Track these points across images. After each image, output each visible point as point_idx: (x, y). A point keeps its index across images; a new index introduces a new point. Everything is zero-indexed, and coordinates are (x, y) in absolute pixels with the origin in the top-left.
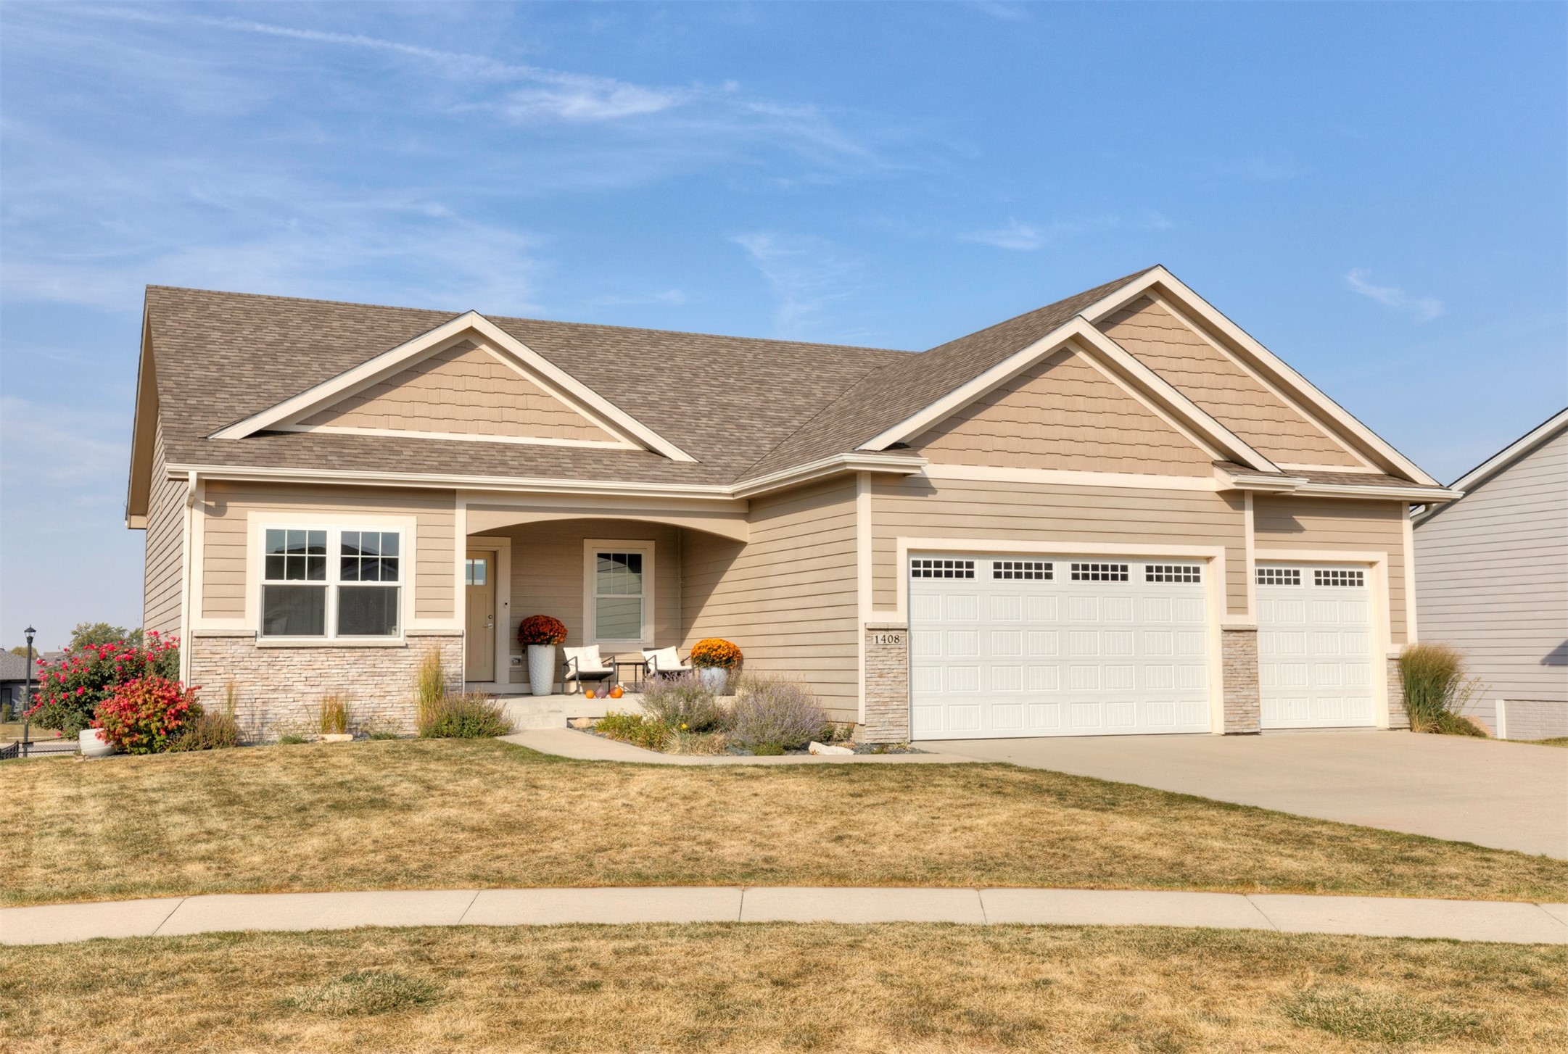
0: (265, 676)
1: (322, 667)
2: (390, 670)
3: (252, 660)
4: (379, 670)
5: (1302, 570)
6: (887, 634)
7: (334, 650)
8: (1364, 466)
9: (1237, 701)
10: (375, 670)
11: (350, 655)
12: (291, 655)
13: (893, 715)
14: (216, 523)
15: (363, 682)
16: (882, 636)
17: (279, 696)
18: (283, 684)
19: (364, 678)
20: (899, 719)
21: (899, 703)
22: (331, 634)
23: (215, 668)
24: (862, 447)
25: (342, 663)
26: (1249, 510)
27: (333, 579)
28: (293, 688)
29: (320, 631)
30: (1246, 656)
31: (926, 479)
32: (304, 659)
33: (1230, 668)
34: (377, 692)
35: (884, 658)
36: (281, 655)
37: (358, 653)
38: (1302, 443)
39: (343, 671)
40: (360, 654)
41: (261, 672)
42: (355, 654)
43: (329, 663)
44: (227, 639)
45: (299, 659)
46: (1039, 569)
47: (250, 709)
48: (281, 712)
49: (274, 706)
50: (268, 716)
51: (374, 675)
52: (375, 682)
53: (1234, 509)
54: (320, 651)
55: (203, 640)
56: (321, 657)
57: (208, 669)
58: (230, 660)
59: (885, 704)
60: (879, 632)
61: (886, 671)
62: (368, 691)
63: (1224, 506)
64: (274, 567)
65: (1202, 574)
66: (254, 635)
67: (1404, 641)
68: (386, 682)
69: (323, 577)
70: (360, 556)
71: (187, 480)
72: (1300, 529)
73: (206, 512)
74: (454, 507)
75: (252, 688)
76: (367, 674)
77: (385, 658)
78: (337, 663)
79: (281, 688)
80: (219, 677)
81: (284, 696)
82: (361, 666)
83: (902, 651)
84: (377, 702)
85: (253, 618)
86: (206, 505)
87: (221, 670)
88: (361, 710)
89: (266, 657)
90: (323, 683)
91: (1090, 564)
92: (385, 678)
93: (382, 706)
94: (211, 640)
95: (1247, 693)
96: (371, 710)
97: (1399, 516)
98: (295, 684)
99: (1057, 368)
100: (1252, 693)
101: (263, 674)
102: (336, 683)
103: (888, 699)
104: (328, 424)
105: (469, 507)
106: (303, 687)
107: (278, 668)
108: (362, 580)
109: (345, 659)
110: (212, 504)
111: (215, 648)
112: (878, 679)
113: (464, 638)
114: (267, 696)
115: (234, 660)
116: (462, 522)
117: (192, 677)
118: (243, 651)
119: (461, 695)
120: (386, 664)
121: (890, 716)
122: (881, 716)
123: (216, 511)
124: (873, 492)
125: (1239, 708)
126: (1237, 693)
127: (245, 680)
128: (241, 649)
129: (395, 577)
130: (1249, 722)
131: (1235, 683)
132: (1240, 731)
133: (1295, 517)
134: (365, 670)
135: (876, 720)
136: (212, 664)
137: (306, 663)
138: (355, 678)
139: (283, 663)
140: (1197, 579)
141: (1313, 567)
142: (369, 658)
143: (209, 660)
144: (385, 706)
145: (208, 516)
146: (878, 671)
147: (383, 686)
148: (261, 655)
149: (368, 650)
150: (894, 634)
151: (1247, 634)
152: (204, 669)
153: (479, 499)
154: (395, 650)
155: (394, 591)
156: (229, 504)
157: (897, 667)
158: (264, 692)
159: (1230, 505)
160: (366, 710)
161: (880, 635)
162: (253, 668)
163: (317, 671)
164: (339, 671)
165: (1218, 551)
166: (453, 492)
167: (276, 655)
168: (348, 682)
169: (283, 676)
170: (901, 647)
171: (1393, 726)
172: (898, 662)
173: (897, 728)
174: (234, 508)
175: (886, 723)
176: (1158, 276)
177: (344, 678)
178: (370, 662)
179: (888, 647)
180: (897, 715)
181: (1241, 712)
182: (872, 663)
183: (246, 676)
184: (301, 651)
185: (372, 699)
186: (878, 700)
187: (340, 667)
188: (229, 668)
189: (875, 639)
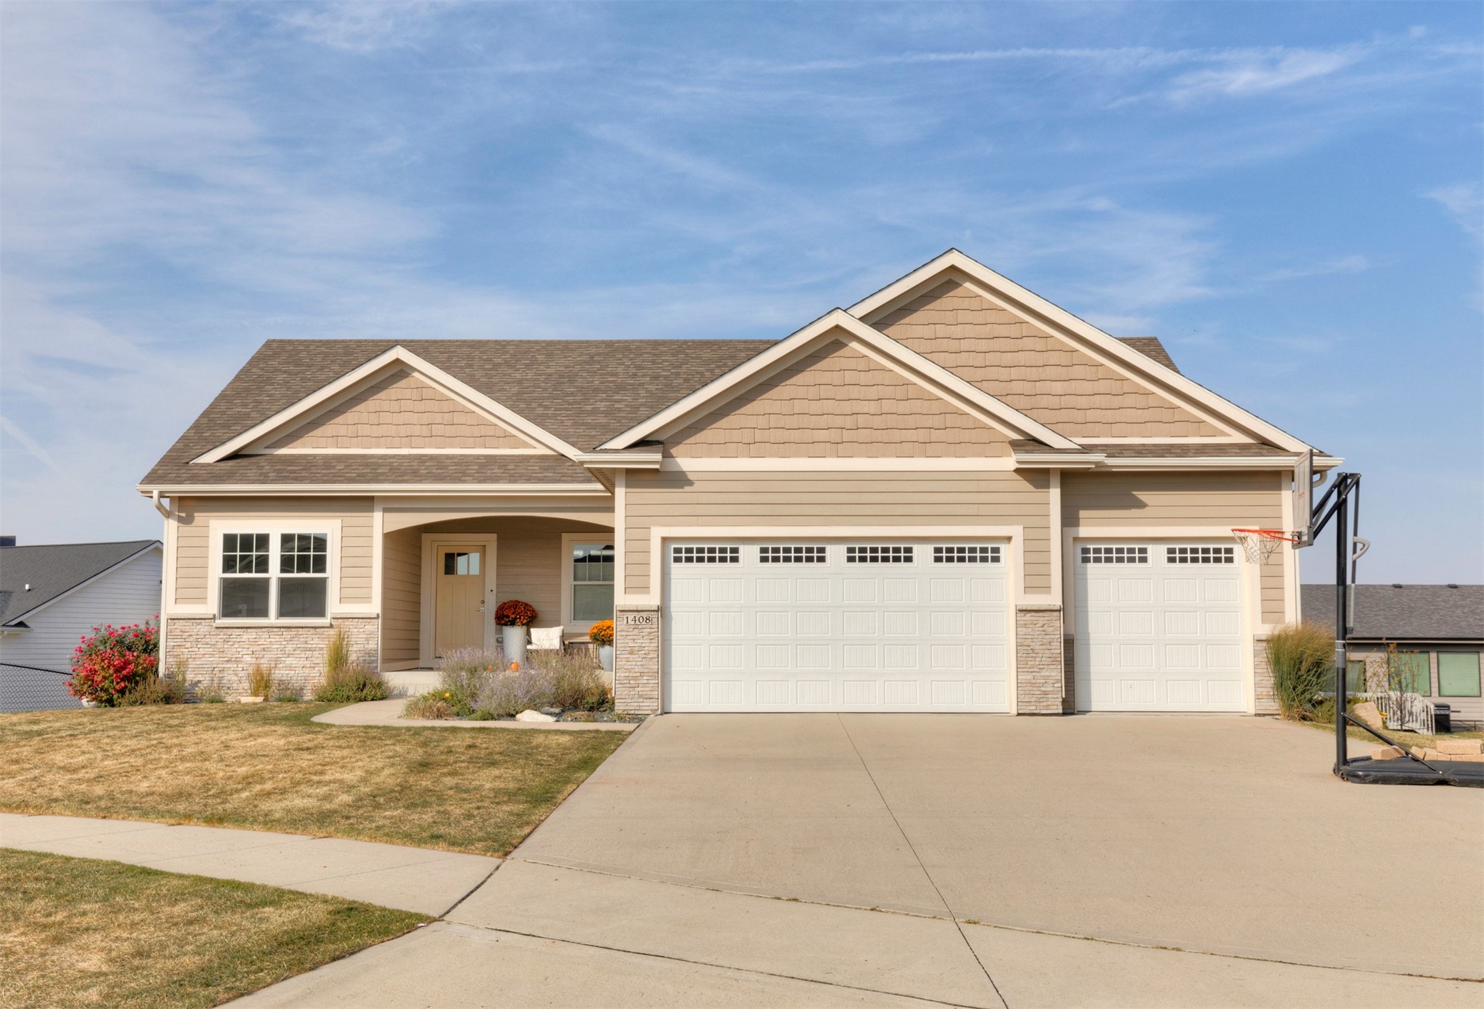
0: (221, 650)
1: (265, 643)
2: (318, 646)
3: (212, 637)
4: (309, 646)
5: (1151, 548)
6: (638, 615)
7: (274, 630)
8: (1229, 435)
9: (1034, 681)
10: (306, 646)
11: (287, 633)
12: (242, 633)
13: (643, 689)
14: (186, 529)
15: (297, 656)
16: (633, 616)
17: (232, 666)
18: (234, 656)
19: (298, 652)
20: (649, 693)
21: (649, 678)
22: (273, 618)
23: (184, 644)
24: (603, 447)
25: (280, 640)
26: (1056, 487)
27: (274, 572)
28: (242, 659)
29: (264, 613)
30: (1047, 637)
31: (683, 473)
32: (251, 637)
33: (1026, 648)
34: (308, 663)
35: (635, 637)
36: (233, 633)
37: (294, 632)
38: (1147, 415)
39: (281, 646)
40: (295, 633)
41: (218, 646)
42: (291, 633)
43: (270, 640)
44: (193, 621)
45: (248, 637)
46: (812, 553)
47: (211, 675)
48: (233, 678)
49: (228, 674)
50: (223, 682)
51: (306, 650)
52: (306, 656)
53: (1036, 487)
54: (263, 630)
55: (175, 621)
56: (264, 634)
57: (178, 644)
58: (195, 637)
59: (635, 678)
60: (631, 613)
61: (637, 648)
62: (301, 662)
63: (1024, 485)
64: (229, 564)
65: (1002, 555)
66: (212, 617)
67: (1282, 620)
68: (315, 656)
69: (266, 571)
70: (296, 553)
71: (152, 497)
72: (1142, 505)
73: (178, 522)
74: (372, 511)
75: (211, 659)
76: (300, 649)
77: (315, 636)
78: (276, 640)
79: (233, 659)
80: (187, 650)
81: (235, 666)
82: (296, 642)
83: (653, 630)
84: (307, 672)
85: (212, 604)
86: (179, 516)
87: (188, 645)
88: (295, 678)
89: (222, 635)
90: (265, 656)
91: (868, 546)
92: (314, 652)
93: (311, 675)
94: (181, 621)
95: (1047, 674)
96: (303, 678)
97: (1278, 488)
98: (244, 656)
99: (827, 360)
100: (1052, 674)
101: (219, 648)
102: (275, 656)
103: (639, 675)
104: (290, 446)
105: (385, 510)
106: (250, 659)
107: (231, 643)
108: (297, 572)
109: (283, 637)
110: (183, 515)
111: (184, 628)
112: (628, 656)
113: (380, 620)
114: (223, 666)
115: (198, 637)
116: (379, 523)
117: (168, 650)
118: (205, 630)
119: (377, 667)
120: (315, 641)
121: (639, 689)
122: (631, 689)
123: (186, 521)
124: (627, 486)
125: (1035, 689)
126: (1034, 674)
127: (206, 652)
128: (203, 628)
129: (323, 570)
130: (1049, 703)
131: (1033, 663)
132: (1037, 711)
133: (1134, 493)
134: (298, 646)
135: (626, 693)
136: (181, 640)
137: (253, 640)
138: (291, 652)
139: (235, 640)
140: (996, 560)
141: (1165, 544)
142: (302, 636)
143: (180, 637)
144: (315, 675)
145: (180, 525)
146: (629, 649)
147: (313, 659)
148: (219, 633)
149: (301, 629)
150: (645, 615)
151: (1047, 614)
152: (176, 644)
153: (393, 504)
154: (323, 629)
155: (324, 580)
156: (196, 514)
157: (648, 645)
158: (220, 662)
159: (1032, 485)
160: (299, 678)
161: (631, 616)
162: (212, 643)
163: (261, 646)
164: (279, 646)
165: (1016, 531)
166: (372, 498)
167: (229, 633)
168: (285, 656)
169: (235, 650)
170: (653, 626)
171: (1260, 712)
172: (649, 641)
173: (647, 700)
174: (199, 517)
175: (636, 696)
176: (954, 259)
177: (281, 652)
178: (303, 640)
179: (640, 627)
180: (647, 689)
181: (1038, 692)
182: (623, 641)
183: (207, 650)
184: (249, 630)
185: (304, 669)
186: (627, 674)
187: (279, 643)
188: (194, 643)
189: (625, 620)
